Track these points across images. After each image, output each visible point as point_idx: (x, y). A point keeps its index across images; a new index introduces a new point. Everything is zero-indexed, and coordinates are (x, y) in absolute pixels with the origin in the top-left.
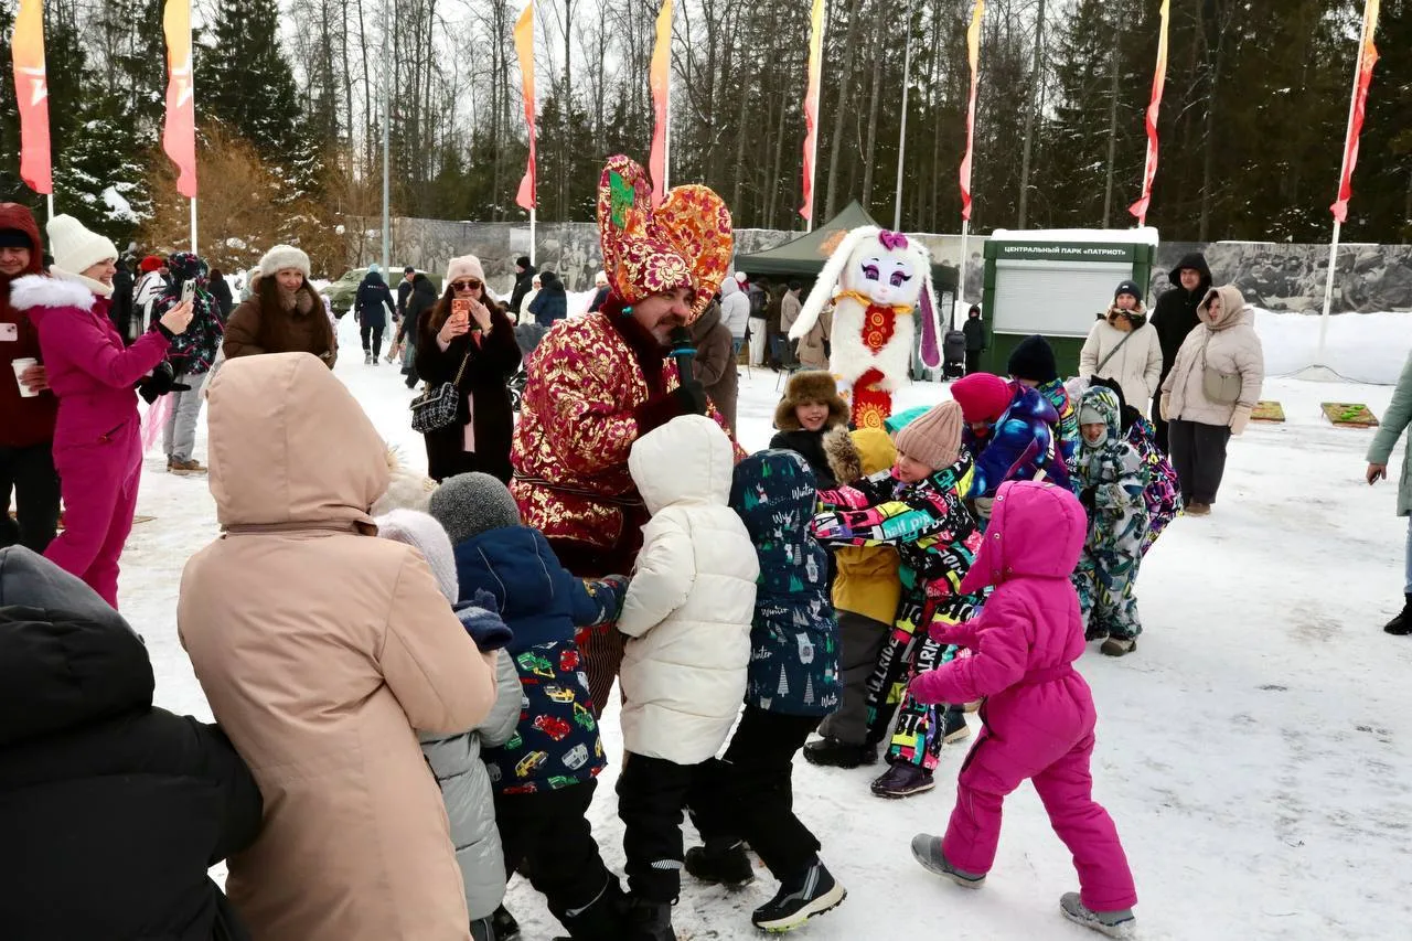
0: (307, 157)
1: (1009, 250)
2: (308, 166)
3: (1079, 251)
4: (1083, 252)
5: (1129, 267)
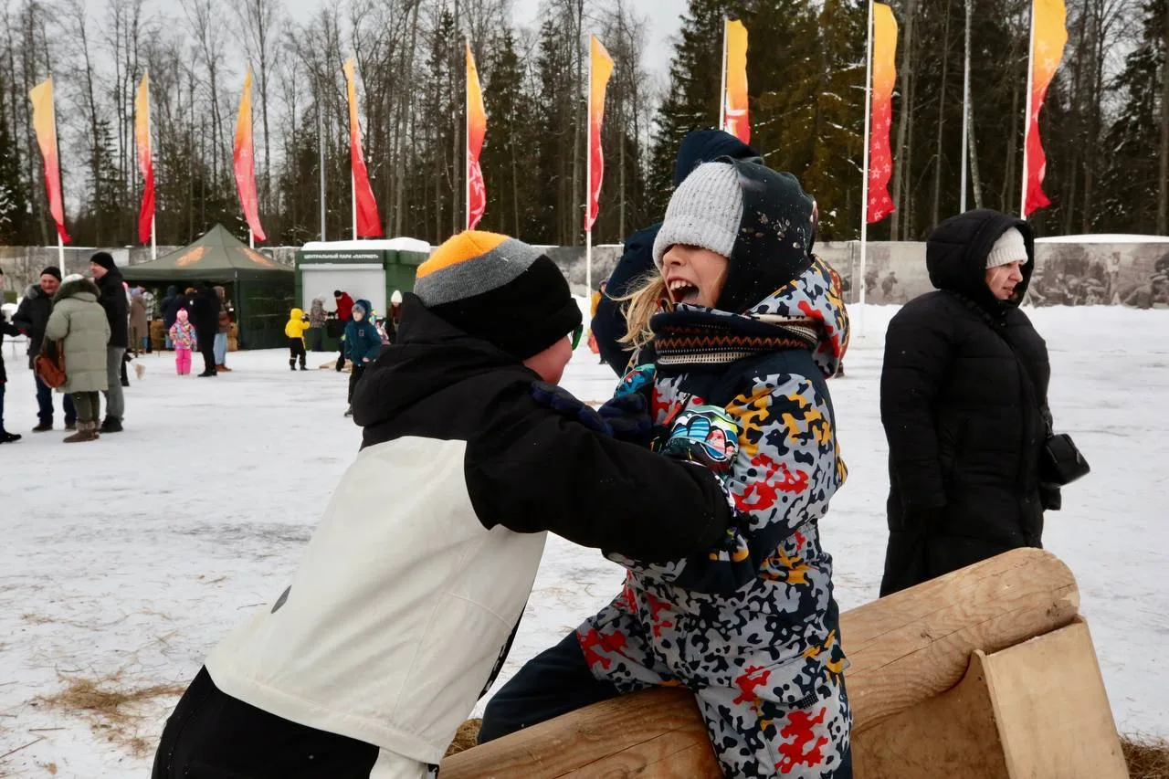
1: (307, 257)
3: (350, 257)
4: (354, 258)
5: (380, 266)
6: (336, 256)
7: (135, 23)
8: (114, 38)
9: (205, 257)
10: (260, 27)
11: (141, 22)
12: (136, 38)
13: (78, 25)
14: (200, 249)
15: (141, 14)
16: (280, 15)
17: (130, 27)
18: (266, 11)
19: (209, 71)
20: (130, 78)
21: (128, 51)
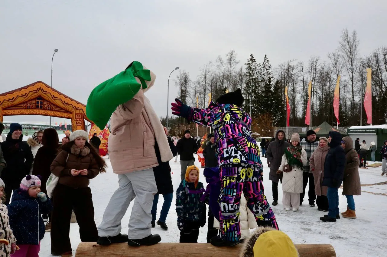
0: (279, 115)
1: (351, 131)
2: (279, 117)
3: (365, 131)
4: (366, 131)
5: (375, 134)
6: (360, 130)
7: (316, 66)
8: (310, 71)
9: (320, 131)
10: (352, 61)
11: (317, 65)
12: (315, 70)
13: (302, 69)
14: (319, 128)
15: (317, 63)
16: (357, 57)
17: (314, 67)
18: (353, 57)
19: (337, 76)
20: (313, 81)
21: (313, 74)
